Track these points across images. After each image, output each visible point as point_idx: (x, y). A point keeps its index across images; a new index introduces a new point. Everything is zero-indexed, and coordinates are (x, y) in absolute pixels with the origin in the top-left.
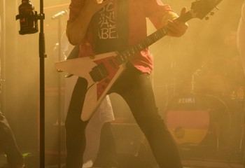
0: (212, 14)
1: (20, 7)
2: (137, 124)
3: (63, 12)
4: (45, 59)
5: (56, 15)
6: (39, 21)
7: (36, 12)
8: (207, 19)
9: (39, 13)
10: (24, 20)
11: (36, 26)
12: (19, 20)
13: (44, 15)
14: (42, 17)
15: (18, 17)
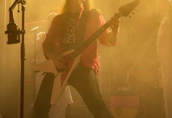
0: (133, 13)
1: (8, 25)
2: (86, 106)
3: (38, 27)
4: (25, 61)
5: (33, 30)
6: (21, 35)
7: (19, 29)
8: (130, 17)
9: (21, 29)
10: (11, 34)
11: (19, 39)
12: (7, 34)
13: (24, 31)
14: (23, 33)
15: (6, 32)
